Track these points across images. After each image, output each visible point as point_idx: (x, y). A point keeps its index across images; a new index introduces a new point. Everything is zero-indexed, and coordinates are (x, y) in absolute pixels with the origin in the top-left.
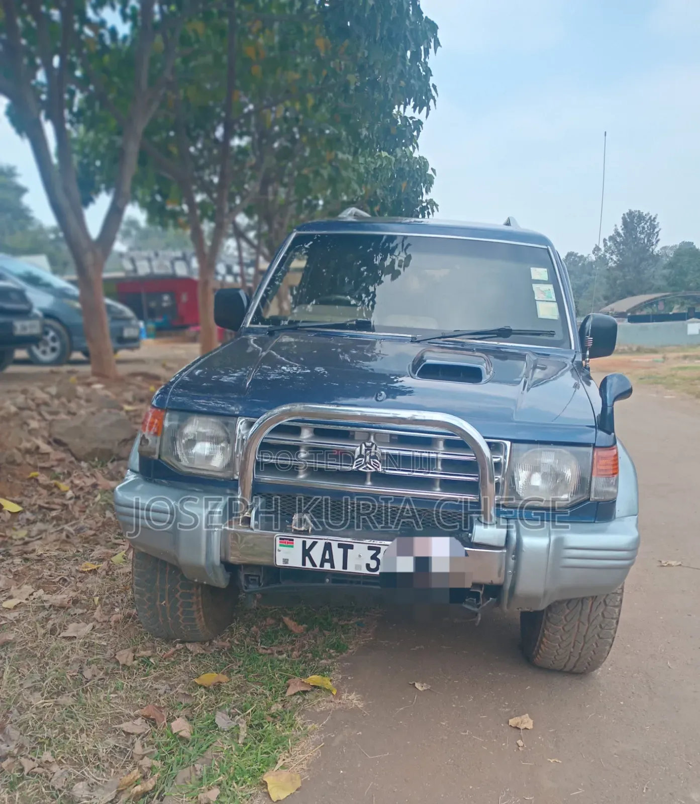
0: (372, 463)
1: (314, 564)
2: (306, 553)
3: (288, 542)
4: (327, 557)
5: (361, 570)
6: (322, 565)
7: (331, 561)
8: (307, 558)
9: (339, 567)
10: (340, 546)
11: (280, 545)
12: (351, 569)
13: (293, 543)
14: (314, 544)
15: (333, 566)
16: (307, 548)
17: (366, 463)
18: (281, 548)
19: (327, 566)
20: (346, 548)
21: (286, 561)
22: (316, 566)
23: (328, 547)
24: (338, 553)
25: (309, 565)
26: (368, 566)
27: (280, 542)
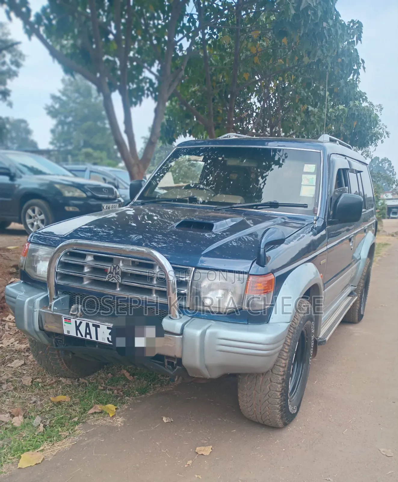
0: (116, 277)
1: (82, 336)
2: (77, 328)
3: (68, 320)
4: (88, 332)
5: (105, 341)
6: (86, 336)
7: (90, 334)
8: (78, 331)
9: (94, 339)
10: (94, 325)
11: (65, 322)
12: (100, 340)
13: (71, 322)
14: (81, 323)
15: (91, 337)
16: (77, 325)
17: (113, 277)
18: (66, 324)
19: (88, 337)
20: (97, 326)
21: (68, 332)
22: (83, 337)
23: (87, 325)
24: (93, 329)
25: (79, 336)
26: (108, 338)
27: (65, 320)
